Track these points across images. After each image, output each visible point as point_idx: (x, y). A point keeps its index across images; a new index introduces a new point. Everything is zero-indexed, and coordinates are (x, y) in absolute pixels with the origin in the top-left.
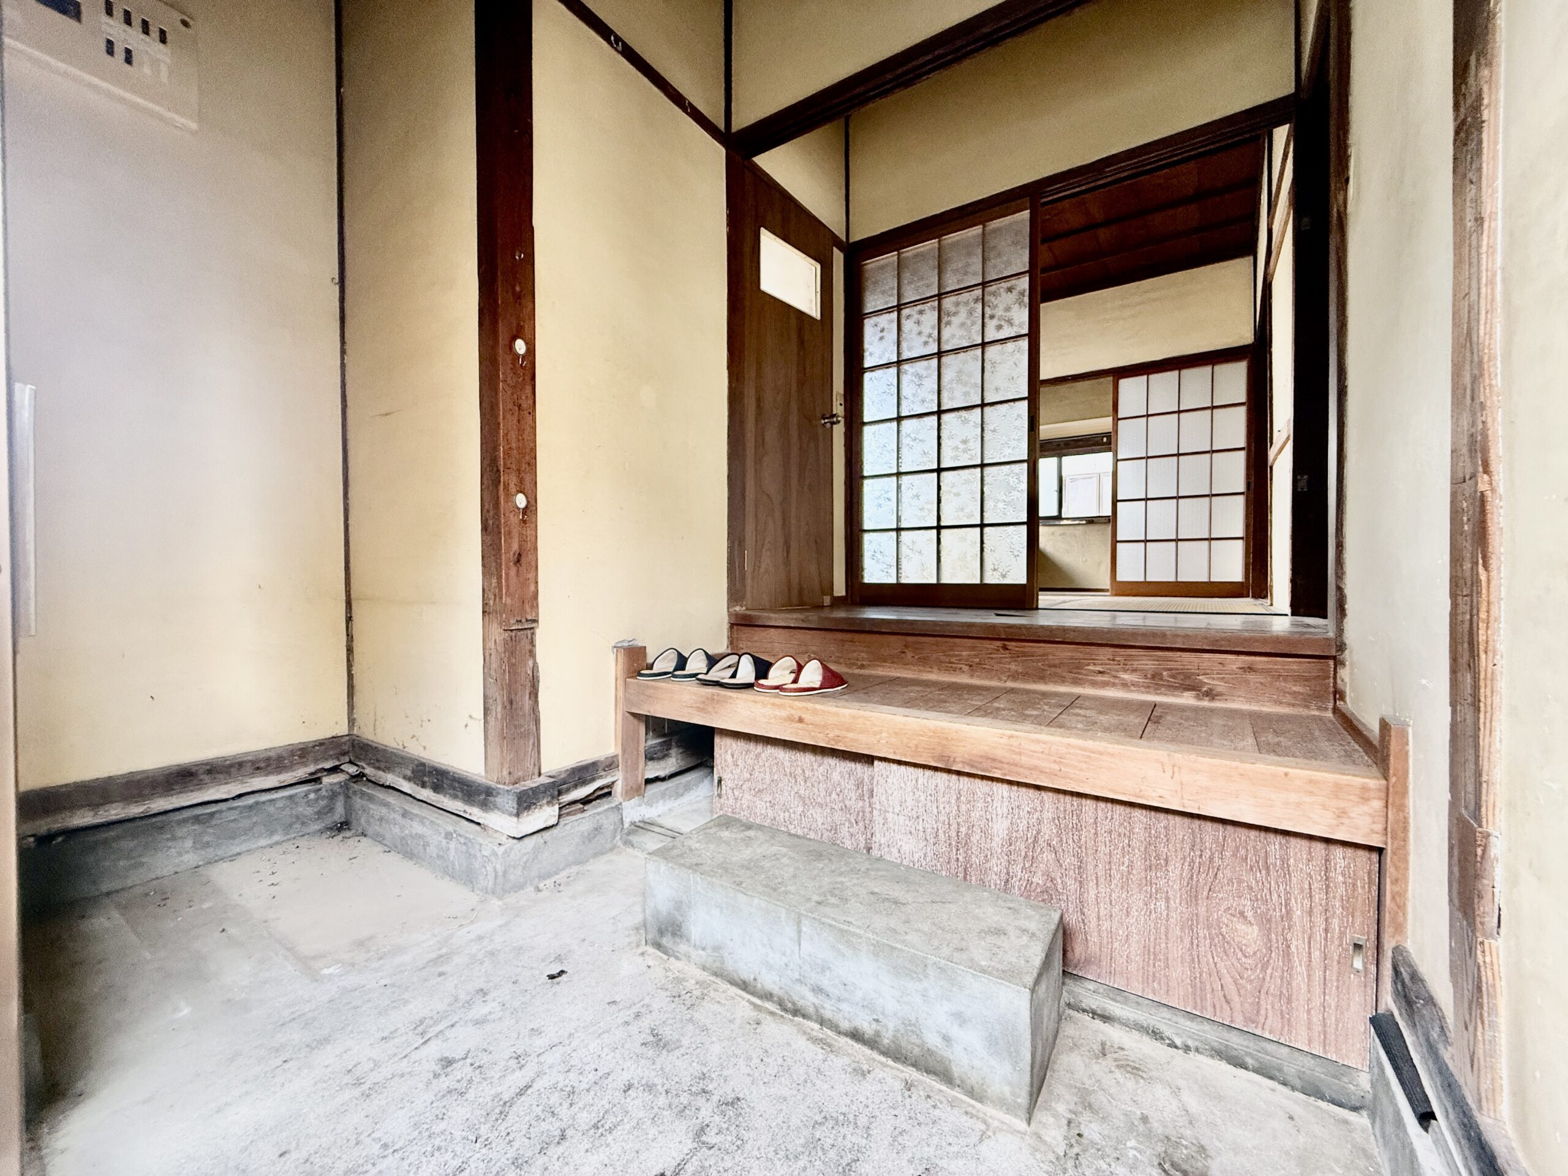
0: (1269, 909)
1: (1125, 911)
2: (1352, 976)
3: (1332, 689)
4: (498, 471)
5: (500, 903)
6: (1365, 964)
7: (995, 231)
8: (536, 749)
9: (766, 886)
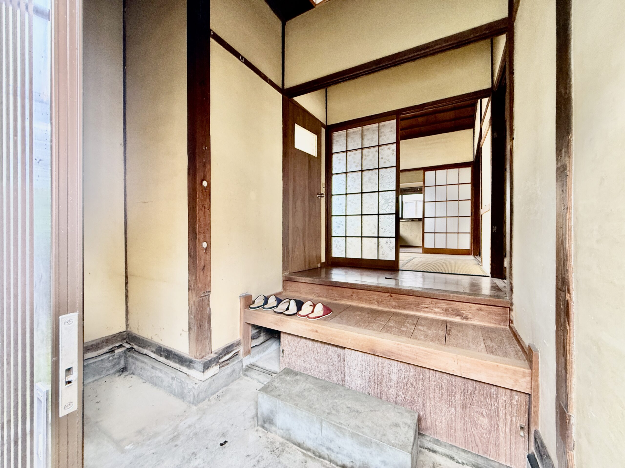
0: (491, 413)
1: (440, 411)
2: (520, 438)
3: (508, 319)
4: (196, 234)
5: (196, 408)
6: (524, 434)
7: (383, 126)
8: (210, 343)
9: (307, 406)
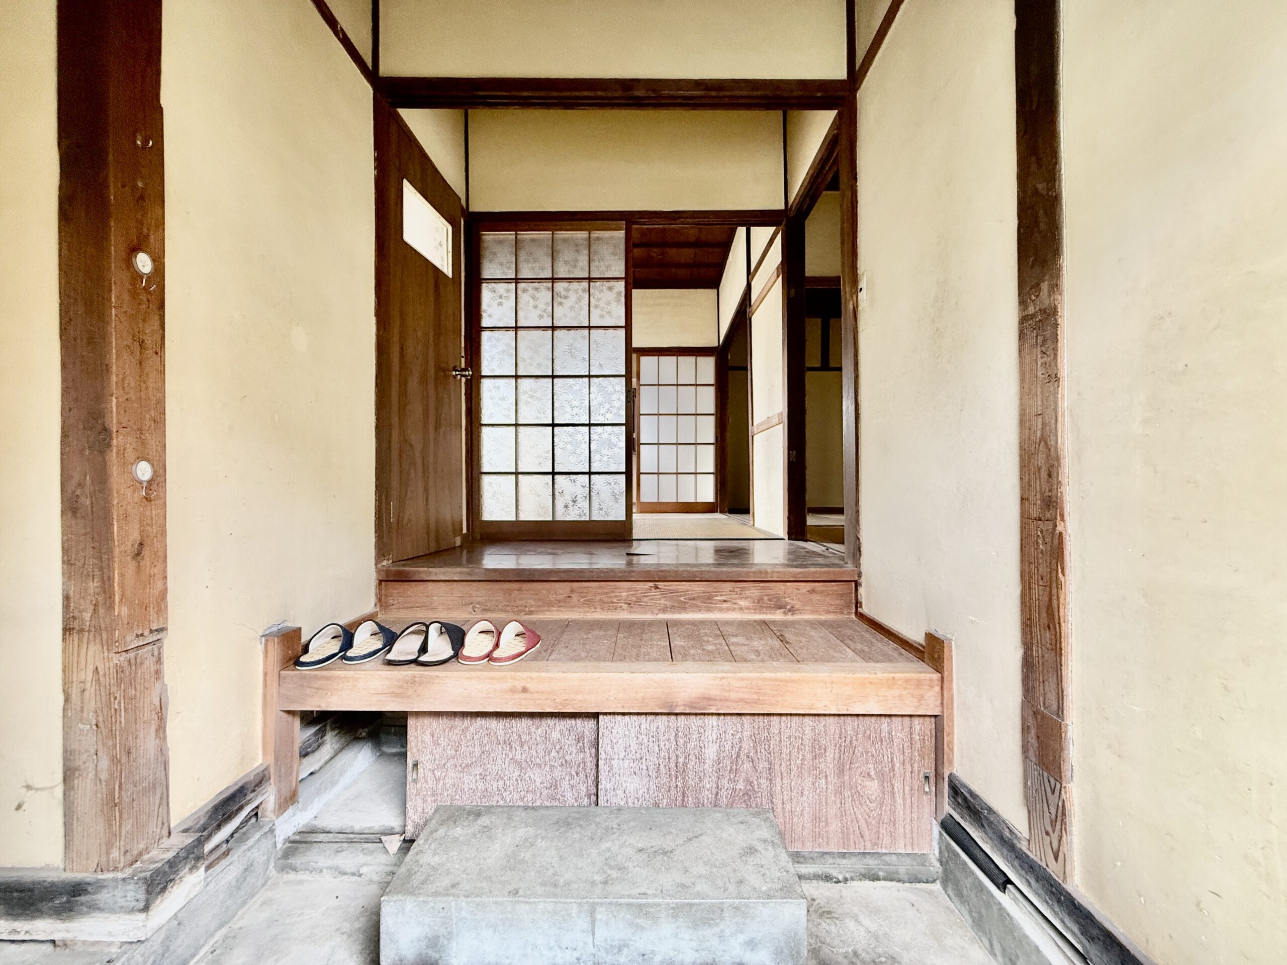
0: (883, 768)
1: (800, 793)
2: (924, 796)
3: (854, 600)
6: (930, 787)
7: (598, 239)
8: (164, 803)
9: (544, 884)
